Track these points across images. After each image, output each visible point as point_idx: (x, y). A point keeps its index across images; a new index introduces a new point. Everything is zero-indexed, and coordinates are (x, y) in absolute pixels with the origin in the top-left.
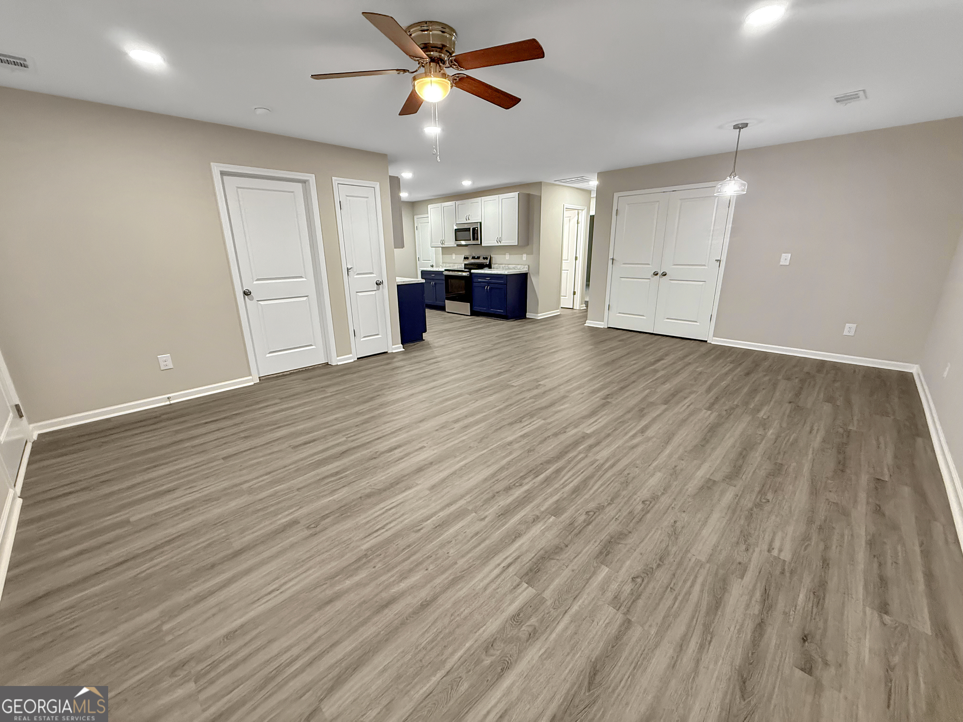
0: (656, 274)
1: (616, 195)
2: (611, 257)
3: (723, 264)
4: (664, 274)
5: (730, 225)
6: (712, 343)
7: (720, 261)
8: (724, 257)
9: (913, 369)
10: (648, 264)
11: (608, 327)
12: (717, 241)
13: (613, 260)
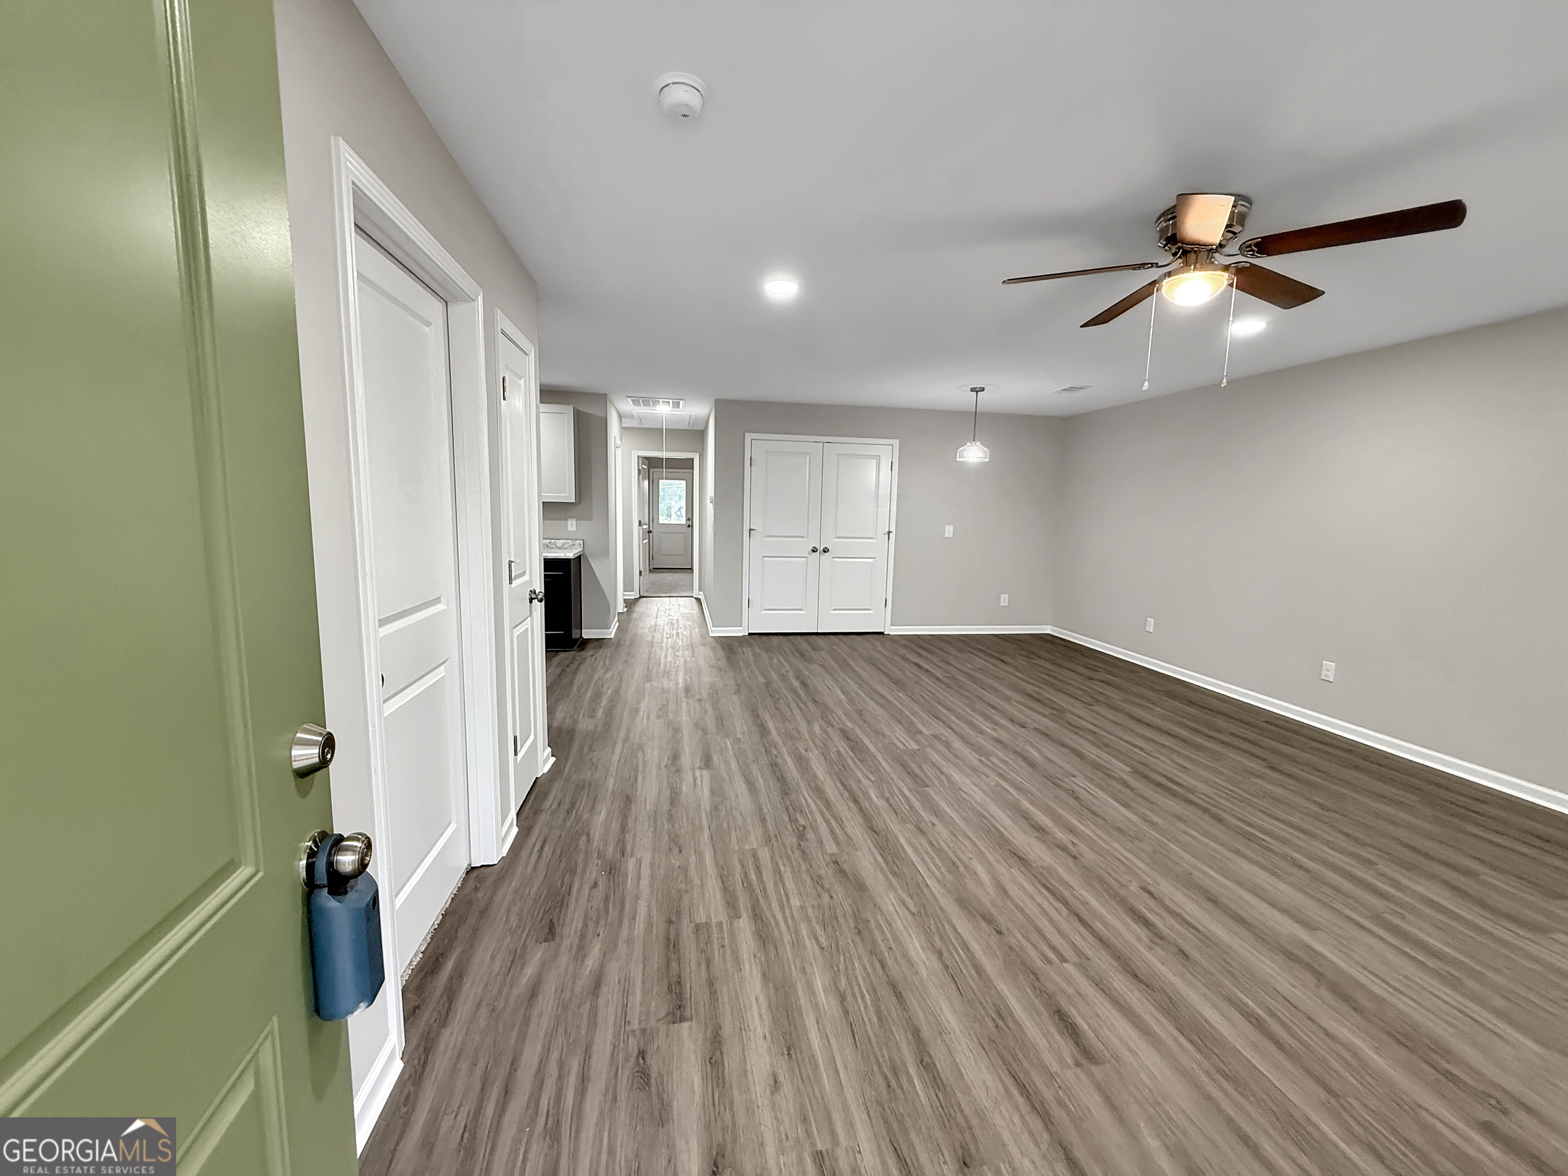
0: (814, 550)
1: (748, 437)
2: (746, 527)
3: (892, 535)
4: (825, 551)
5: (895, 492)
6: (891, 633)
7: (889, 533)
8: (893, 529)
9: (1048, 630)
10: (803, 537)
11: (750, 634)
12: (884, 509)
13: (750, 530)
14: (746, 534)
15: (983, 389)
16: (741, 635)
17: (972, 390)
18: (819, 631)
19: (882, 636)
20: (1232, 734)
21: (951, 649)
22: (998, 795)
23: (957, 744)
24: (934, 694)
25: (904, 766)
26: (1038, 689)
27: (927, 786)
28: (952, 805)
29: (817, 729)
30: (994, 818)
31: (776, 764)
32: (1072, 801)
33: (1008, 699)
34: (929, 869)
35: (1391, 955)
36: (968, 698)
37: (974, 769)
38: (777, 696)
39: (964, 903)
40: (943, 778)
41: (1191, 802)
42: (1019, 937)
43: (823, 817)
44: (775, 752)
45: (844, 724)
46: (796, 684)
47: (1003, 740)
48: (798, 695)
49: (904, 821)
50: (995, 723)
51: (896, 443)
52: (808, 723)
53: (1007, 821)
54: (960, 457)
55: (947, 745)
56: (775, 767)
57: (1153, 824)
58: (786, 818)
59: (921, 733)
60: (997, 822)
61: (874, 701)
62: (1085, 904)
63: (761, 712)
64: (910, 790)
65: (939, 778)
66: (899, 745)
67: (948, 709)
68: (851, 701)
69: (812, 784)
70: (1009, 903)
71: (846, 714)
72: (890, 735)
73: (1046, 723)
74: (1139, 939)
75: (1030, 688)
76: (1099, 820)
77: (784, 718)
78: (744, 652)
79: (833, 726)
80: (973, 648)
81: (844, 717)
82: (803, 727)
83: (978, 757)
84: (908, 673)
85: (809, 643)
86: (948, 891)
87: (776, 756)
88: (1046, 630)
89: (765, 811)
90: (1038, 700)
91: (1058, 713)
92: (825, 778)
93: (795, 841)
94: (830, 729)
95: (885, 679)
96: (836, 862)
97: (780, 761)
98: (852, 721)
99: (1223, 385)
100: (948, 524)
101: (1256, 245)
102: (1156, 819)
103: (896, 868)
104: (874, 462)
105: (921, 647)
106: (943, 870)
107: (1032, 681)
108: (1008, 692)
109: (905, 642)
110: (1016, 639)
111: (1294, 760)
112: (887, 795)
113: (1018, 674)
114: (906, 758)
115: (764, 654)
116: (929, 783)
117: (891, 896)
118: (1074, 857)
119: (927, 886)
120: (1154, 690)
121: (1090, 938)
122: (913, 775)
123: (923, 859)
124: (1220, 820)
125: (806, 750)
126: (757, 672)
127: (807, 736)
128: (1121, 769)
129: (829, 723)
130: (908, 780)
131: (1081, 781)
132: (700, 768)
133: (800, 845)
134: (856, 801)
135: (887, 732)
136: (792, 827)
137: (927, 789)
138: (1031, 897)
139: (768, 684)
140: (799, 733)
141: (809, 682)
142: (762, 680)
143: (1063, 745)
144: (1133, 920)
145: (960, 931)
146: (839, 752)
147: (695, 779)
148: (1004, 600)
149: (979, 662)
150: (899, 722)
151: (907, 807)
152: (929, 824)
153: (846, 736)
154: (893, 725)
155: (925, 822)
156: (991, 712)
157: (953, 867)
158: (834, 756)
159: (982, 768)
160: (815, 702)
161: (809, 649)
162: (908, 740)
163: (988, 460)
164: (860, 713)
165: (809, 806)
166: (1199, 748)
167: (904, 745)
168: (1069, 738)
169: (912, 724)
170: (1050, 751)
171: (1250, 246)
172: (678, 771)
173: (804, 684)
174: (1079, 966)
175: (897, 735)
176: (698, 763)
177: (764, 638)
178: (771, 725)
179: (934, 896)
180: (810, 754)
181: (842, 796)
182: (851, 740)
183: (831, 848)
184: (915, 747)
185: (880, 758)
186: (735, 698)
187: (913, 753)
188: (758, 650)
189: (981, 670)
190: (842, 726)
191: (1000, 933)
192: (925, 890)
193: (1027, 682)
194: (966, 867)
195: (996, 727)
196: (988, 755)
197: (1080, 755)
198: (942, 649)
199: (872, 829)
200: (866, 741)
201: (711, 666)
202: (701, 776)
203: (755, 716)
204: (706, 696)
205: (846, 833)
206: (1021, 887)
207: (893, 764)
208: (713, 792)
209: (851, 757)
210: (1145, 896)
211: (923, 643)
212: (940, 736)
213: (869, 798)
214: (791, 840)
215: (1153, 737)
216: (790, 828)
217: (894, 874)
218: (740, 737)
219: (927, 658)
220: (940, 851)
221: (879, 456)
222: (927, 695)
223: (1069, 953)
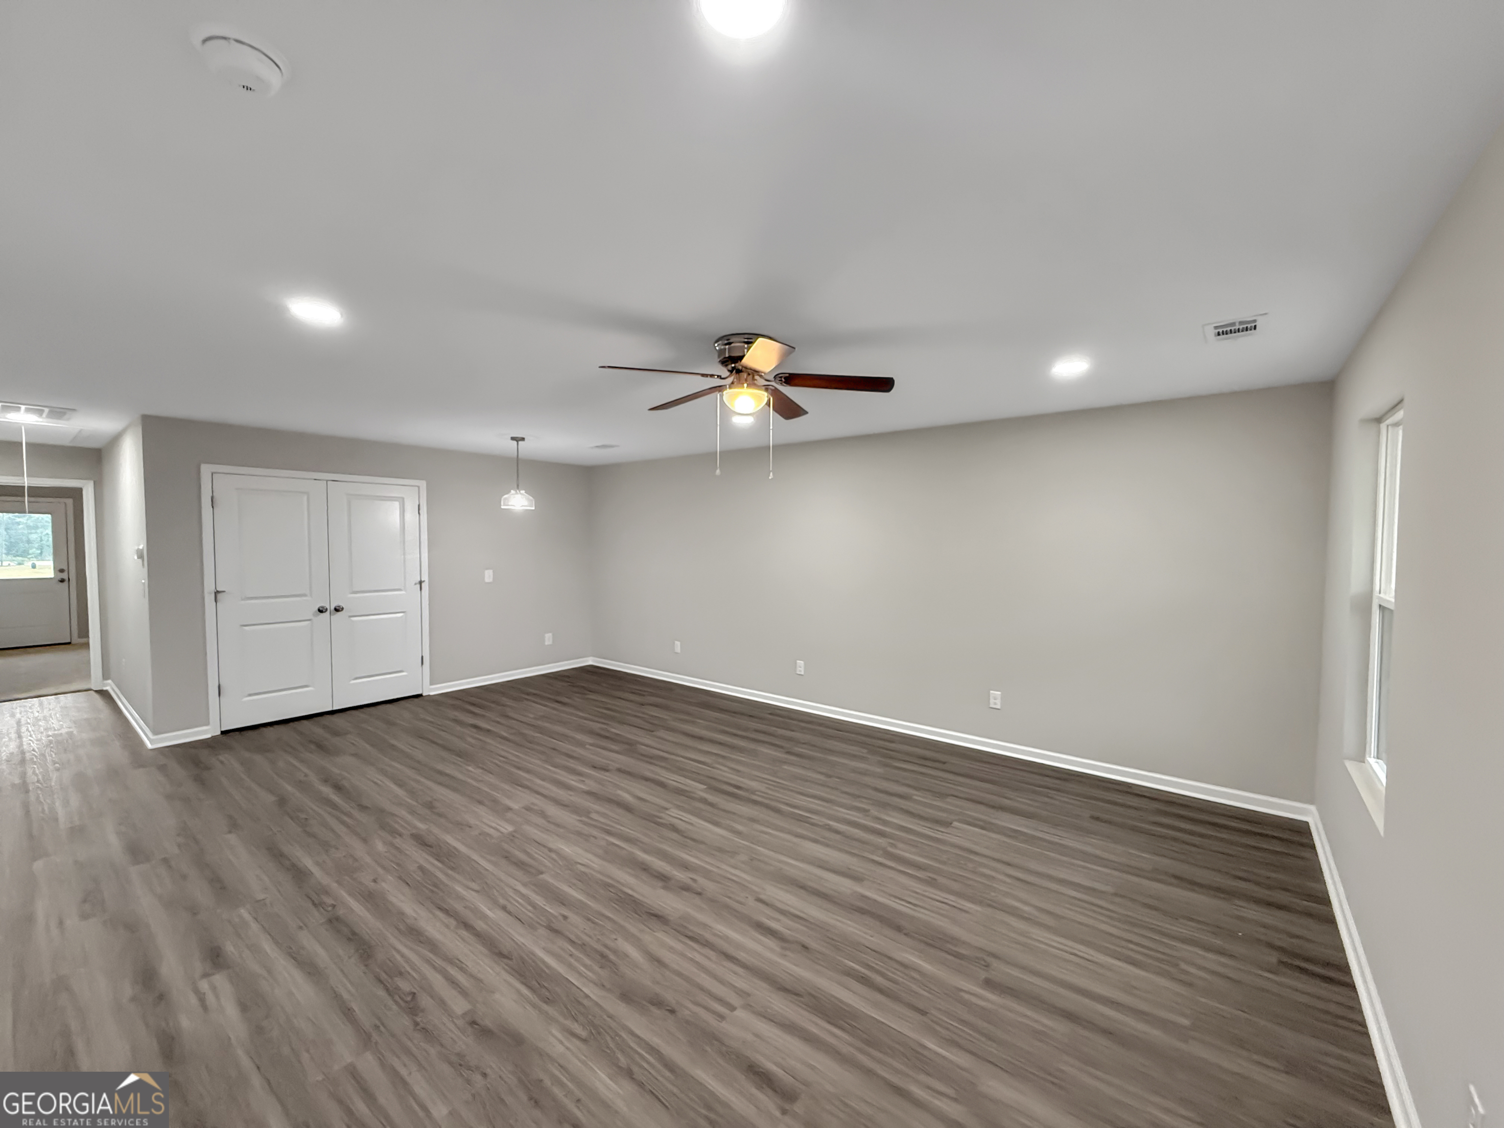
0: (321, 610)
1: (206, 470)
2: (209, 590)
3: (425, 586)
4: (337, 610)
5: (425, 537)
6: (432, 693)
7: (421, 583)
8: (425, 578)
9: (590, 661)
10: (305, 595)
11: (223, 733)
12: (413, 556)
13: (217, 593)
14: (209, 599)
15: (523, 439)
16: (209, 736)
17: (513, 439)
18: (335, 708)
19: (420, 698)
20: (756, 731)
21: (504, 699)
22: (610, 855)
23: (552, 810)
24: (506, 758)
25: (507, 857)
26: (605, 726)
27: (542, 873)
28: (574, 885)
29: (380, 847)
30: (618, 882)
31: (338, 919)
32: (674, 836)
33: (581, 744)
34: (580, 974)
35: (903, 880)
36: (543, 753)
37: (579, 834)
38: (303, 816)
39: (627, 996)
40: (554, 856)
41: (755, 802)
42: (691, 1006)
43: (434, 968)
44: (329, 901)
45: (415, 827)
46: (327, 791)
47: (594, 791)
48: (334, 806)
49: (531, 926)
50: (580, 774)
51: (423, 484)
52: (365, 841)
53: (631, 880)
54: (504, 505)
55: (543, 814)
56: (336, 923)
57: (738, 833)
58: (382, 993)
59: (509, 809)
60: (623, 885)
61: (440, 784)
62: (726, 938)
63: (286, 849)
64: (525, 885)
65: (550, 857)
66: (492, 831)
67: (528, 771)
68: (412, 793)
69: (402, 927)
70: (668, 973)
71: (413, 812)
72: (477, 823)
73: (624, 760)
74: (772, 950)
75: (596, 726)
76: (702, 846)
77: (326, 846)
78: (222, 762)
79: (400, 835)
80: (528, 694)
81: (409, 817)
82: (359, 849)
83: (578, 818)
84: (470, 740)
85: (325, 727)
86: (609, 990)
87: (334, 906)
88: (587, 661)
89: (346, 996)
90: (607, 738)
91: (630, 747)
92: (415, 911)
93: (406, 1021)
94: (398, 841)
95: (445, 754)
96: (473, 1023)
97: (341, 912)
98: (423, 819)
99: (770, 478)
100: (487, 569)
101: (785, 378)
102: (740, 828)
103: (547, 994)
104: (397, 504)
105: (473, 705)
106: (596, 968)
107: (596, 719)
108: (579, 736)
109: (451, 702)
110: (564, 676)
111: (797, 742)
112: (502, 901)
113: (581, 714)
114: (506, 846)
115: (258, 758)
116: (544, 869)
117: (554, 1032)
118: (699, 894)
119: (587, 996)
120: (690, 704)
121: (740, 970)
122: (520, 865)
123: (570, 966)
124: (777, 811)
125: (375, 881)
126: (254, 786)
127: (368, 859)
128: (699, 789)
129: (394, 832)
130: (519, 874)
131: (674, 812)
132: (205, 975)
133: (416, 1024)
134: (467, 926)
135: (472, 821)
136: (396, 1002)
137: (541, 876)
138: (682, 955)
139: (282, 801)
140: (356, 860)
141: (345, 783)
142: (271, 798)
143: (647, 779)
144: (762, 934)
145: (638, 1032)
146: (421, 868)
147: (202, 1000)
148: (548, 639)
149: (540, 709)
150: (480, 802)
151: (530, 908)
152: (561, 918)
153: (421, 841)
154: (476, 810)
155: (555, 917)
156: (572, 764)
157: (603, 959)
158: (418, 876)
159: (586, 830)
160: (363, 808)
161: (328, 736)
162: (500, 823)
163: (534, 508)
164: (430, 806)
165: (408, 960)
166: (741, 750)
167: (498, 830)
168: (647, 770)
169: (495, 801)
170: (641, 790)
171: (781, 377)
172: (161, 997)
173: (338, 788)
174: (748, 1007)
175: (485, 820)
176: (198, 967)
177: (250, 733)
178: (308, 862)
179: (597, 1004)
180: (384, 884)
181: (447, 926)
182: (430, 846)
183: (460, 1006)
184: (510, 828)
185: (475, 857)
186: (232, 838)
187: (512, 837)
188: (247, 755)
189: (543, 717)
190: (414, 831)
191: (672, 1011)
192: (585, 1002)
193: (594, 721)
194: (615, 952)
195: (583, 779)
196: (587, 813)
197: (662, 785)
198: (497, 703)
199: (499, 954)
200: (449, 839)
201: (169, 797)
202: (214, 988)
203: (277, 855)
204: (176, 851)
205: (472, 976)
206: (671, 949)
207: (493, 859)
208: (244, 1008)
209: (438, 868)
210: (760, 905)
211: (473, 699)
212: (532, 806)
213: (484, 917)
214: (401, 1022)
215: (709, 750)
216: (395, 1007)
217: (547, 1001)
218: (260, 896)
219: (483, 716)
220: (583, 947)
221: (403, 499)
222: (500, 761)
223: (734, 1000)
